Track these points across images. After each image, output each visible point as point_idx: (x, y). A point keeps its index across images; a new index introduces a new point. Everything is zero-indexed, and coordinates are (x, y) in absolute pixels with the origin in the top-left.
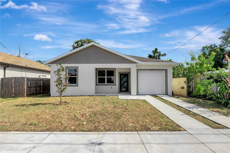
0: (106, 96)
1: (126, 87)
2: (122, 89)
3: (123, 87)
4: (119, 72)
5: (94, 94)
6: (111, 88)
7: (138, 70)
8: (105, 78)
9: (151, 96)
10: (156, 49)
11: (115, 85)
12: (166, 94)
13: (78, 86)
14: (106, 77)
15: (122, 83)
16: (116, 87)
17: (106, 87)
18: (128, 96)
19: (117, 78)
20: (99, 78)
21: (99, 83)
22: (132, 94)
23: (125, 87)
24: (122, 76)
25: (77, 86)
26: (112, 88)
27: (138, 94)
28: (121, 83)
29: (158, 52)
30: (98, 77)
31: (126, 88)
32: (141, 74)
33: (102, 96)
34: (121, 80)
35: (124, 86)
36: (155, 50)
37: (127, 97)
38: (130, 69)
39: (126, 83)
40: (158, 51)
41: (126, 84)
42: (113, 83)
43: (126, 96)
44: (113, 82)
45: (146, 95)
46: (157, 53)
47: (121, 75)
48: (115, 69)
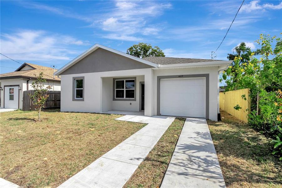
4: (140, 82)
6: (131, 104)
11: (135, 100)
16: (137, 102)
19: (137, 91)
21: (117, 97)
25: (83, 100)
27: (158, 115)
28: (143, 98)
30: (116, 89)
42: (133, 97)
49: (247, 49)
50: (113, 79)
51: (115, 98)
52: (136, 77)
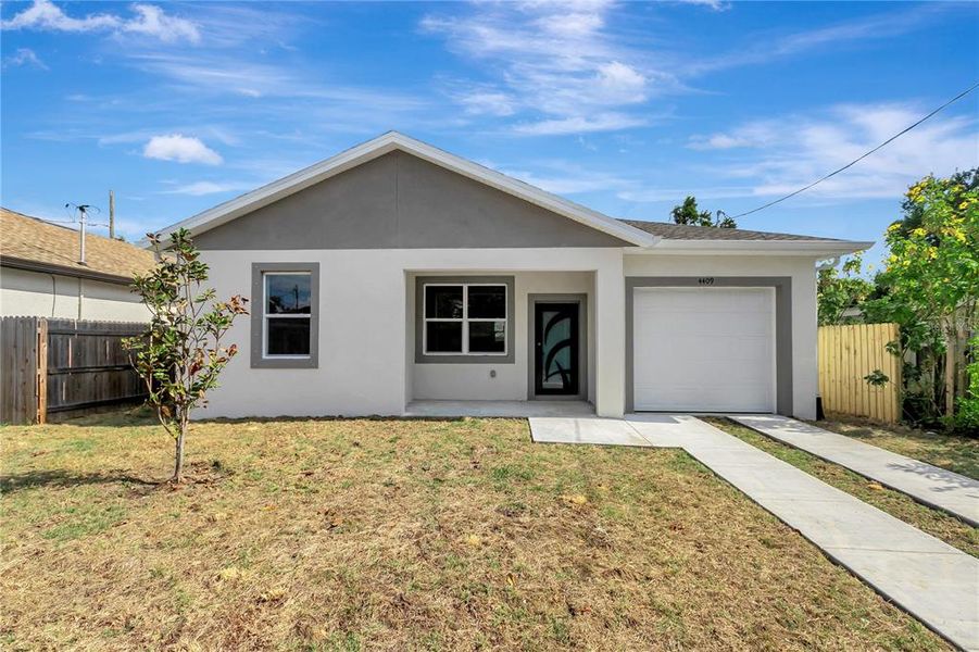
0: (460, 419)
1: (567, 371)
2: (547, 380)
3: (550, 372)
4: (529, 295)
5: (403, 408)
6: (493, 374)
7: (632, 284)
8: (461, 323)
9: (703, 419)
10: (690, 203)
11: (511, 359)
12: (785, 409)
13: (317, 367)
14: (465, 321)
15: (547, 350)
16: (517, 369)
17: (464, 373)
18: (583, 421)
19: (519, 327)
20: (428, 323)
21: (429, 350)
22: (601, 409)
23: (561, 371)
24: (548, 316)
25: (314, 364)
26: (498, 375)
27: (631, 410)
28: (539, 352)
29: (699, 213)
30: (425, 320)
31: (568, 376)
32: (650, 305)
33: (439, 419)
34: (540, 334)
35: (553, 369)
36: (685, 208)
37: (577, 424)
38: (590, 277)
39: (566, 351)
40: (699, 210)
41: (564, 357)
42: (502, 350)
43: (571, 420)
44: (499, 347)
45: (676, 418)
46: (694, 217)
47: (540, 308)
48: (511, 279)
49: (702, 216)
50: (417, 278)
51: (424, 353)
52: (513, 277)
